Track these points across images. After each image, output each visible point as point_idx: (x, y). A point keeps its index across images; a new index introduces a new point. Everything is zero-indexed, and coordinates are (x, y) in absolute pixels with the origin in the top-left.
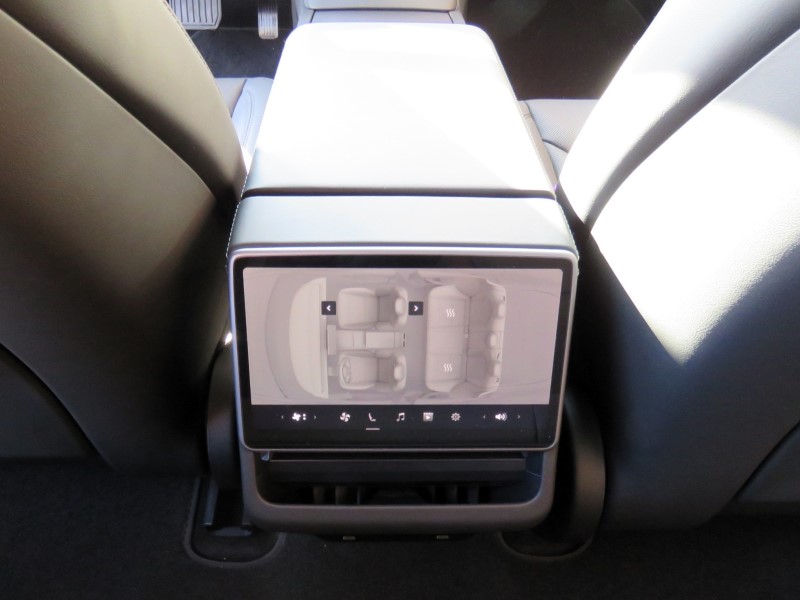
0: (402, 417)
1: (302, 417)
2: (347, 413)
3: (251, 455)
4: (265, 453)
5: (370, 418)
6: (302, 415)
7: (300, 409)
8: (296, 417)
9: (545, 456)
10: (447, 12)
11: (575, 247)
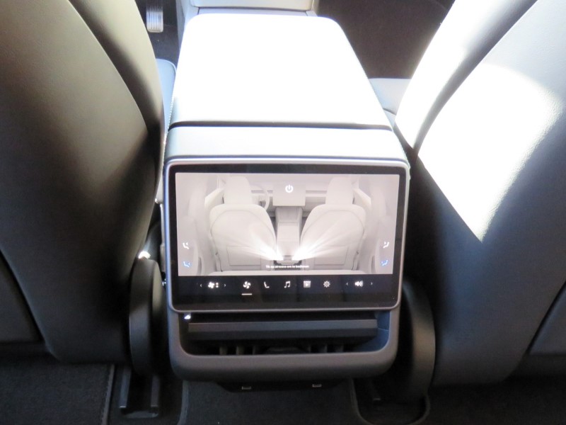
0: (288, 284)
1: (215, 285)
2: (249, 282)
3: (176, 316)
4: (187, 314)
5: (265, 285)
6: (215, 283)
7: (214, 279)
8: (211, 285)
9: (391, 313)
10: (305, 11)
11: (407, 161)
